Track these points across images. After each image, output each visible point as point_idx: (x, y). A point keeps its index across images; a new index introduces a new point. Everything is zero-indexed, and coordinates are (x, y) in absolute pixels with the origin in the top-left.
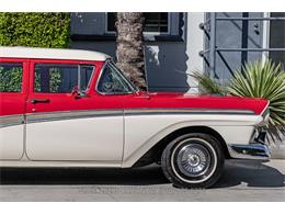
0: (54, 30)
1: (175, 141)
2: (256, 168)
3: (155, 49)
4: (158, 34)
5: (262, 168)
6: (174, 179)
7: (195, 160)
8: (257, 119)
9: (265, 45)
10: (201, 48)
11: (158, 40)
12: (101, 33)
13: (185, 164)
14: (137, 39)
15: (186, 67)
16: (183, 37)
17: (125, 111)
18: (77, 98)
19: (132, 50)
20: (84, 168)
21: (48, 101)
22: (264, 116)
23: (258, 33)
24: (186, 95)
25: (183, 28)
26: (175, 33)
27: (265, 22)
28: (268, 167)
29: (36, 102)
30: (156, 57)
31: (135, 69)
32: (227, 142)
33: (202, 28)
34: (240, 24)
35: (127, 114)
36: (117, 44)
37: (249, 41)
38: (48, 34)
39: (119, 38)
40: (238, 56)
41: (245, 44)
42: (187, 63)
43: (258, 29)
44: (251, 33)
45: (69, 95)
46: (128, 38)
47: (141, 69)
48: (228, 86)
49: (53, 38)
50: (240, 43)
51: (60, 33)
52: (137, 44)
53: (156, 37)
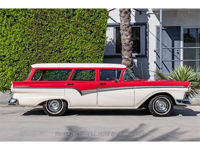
0: (99, 55)
1: (154, 98)
2: (183, 109)
3: (135, 61)
4: (137, 54)
5: (185, 109)
6: (154, 113)
7: (162, 106)
8: (186, 90)
9: (182, 58)
10: (155, 60)
11: (137, 57)
12: (113, 55)
13: (158, 107)
14: (130, 57)
15: (149, 68)
16: (147, 55)
17: (135, 87)
18: (116, 82)
19: (128, 61)
20: (119, 109)
21: (105, 84)
22: (189, 88)
23: (178, 53)
24: (149, 80)
25: (147, 52)
26: (144, 54)
27: (181, 49)
28: (187, 108)
29: (101, 84)
30: (136, 64)
31: (130, 70)
32: (175, 99)
33: (155, 51)
34: (171, 50)
35: (135, 88)
36: (122, 59)
37: (175, 56)
38: (96, 57)
39: (123, 57)
40: (171, 63)
41: (173, 58)
42: (149, 66)
43: (179, 52)
44: (175, 53)
45: (113, 81)
46: (126, 57)
47: (132, 69)
48: (169, 76)
49: (99, 58)
50: (171, 58)
51: (101, 56)
52: (130, 59)
53: (136, 56)
